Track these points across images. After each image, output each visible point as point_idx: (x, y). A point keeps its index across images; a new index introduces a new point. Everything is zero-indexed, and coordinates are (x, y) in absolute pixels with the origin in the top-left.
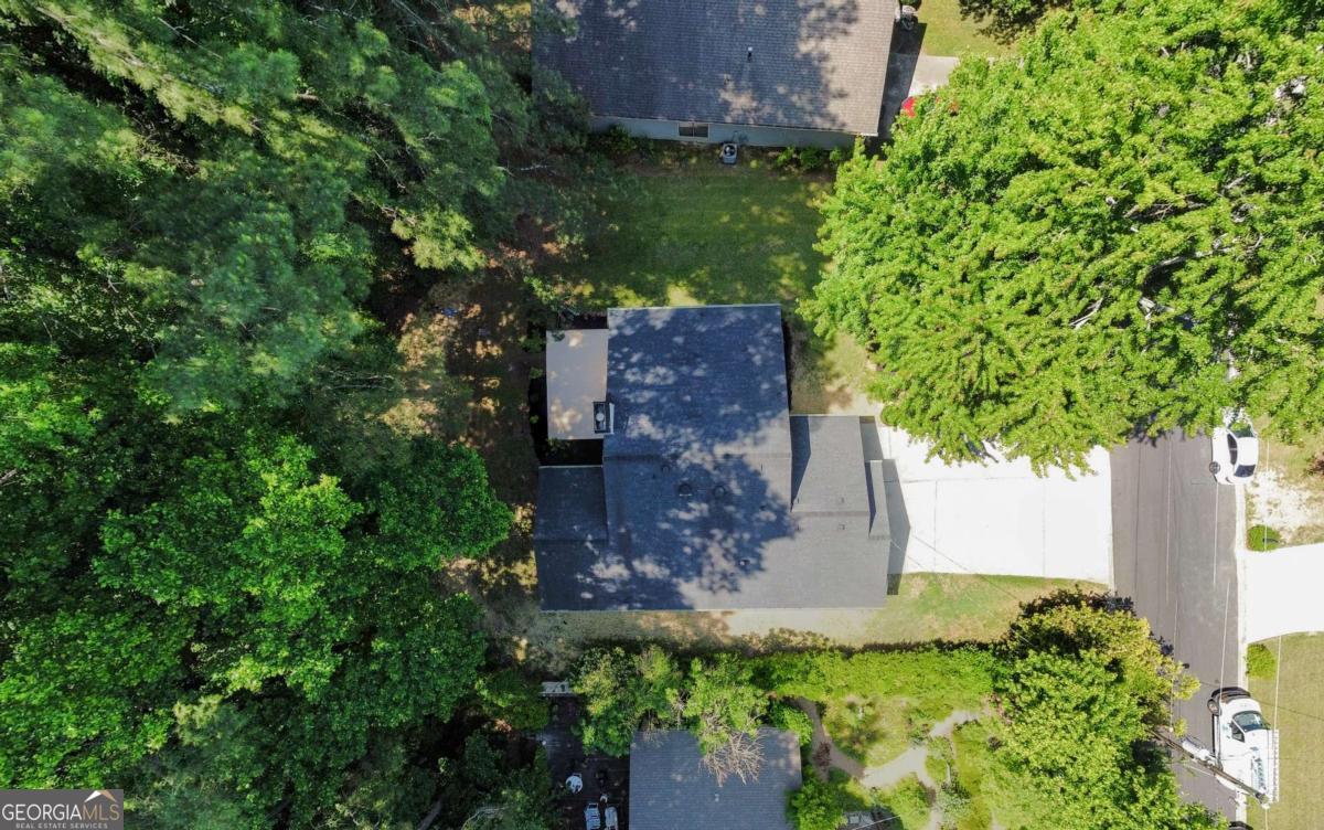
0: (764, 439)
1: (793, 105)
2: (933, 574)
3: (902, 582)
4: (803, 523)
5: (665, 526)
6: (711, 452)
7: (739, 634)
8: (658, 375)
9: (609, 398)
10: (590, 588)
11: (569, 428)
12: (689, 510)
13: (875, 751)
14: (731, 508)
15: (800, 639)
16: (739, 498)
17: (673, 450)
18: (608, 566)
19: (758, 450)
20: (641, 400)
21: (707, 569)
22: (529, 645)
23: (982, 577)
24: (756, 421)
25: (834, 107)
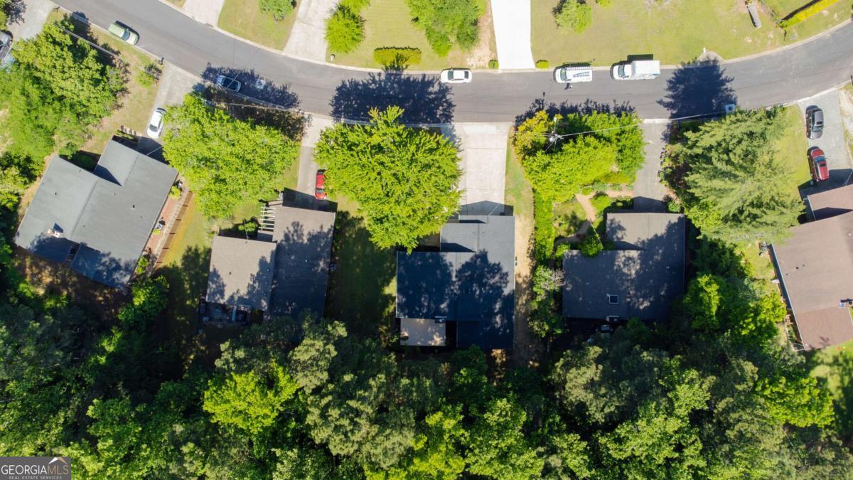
0: (450, 263)
1: (324, 245)
2: (506, 191)
3: (508, 204)
4: (481, 248)
5: (481, 300)
6: (455, 282)
7: (529, 271)
8: (424, 301)
9: (434, 318)
10: (505, 330)
11: (441, 338)
12: (476, 291)
13: (580, 216)
14: (475, 276)
15: (531, 246)
16: (472, 272)
17: (453, 296)
18: (497, 323)
19: (454, 264)
20: (434, 307)
21: (499, 284)
22: (532, 360)
23: (507, 173)
24: (444, 265)
25: (325, 230)
